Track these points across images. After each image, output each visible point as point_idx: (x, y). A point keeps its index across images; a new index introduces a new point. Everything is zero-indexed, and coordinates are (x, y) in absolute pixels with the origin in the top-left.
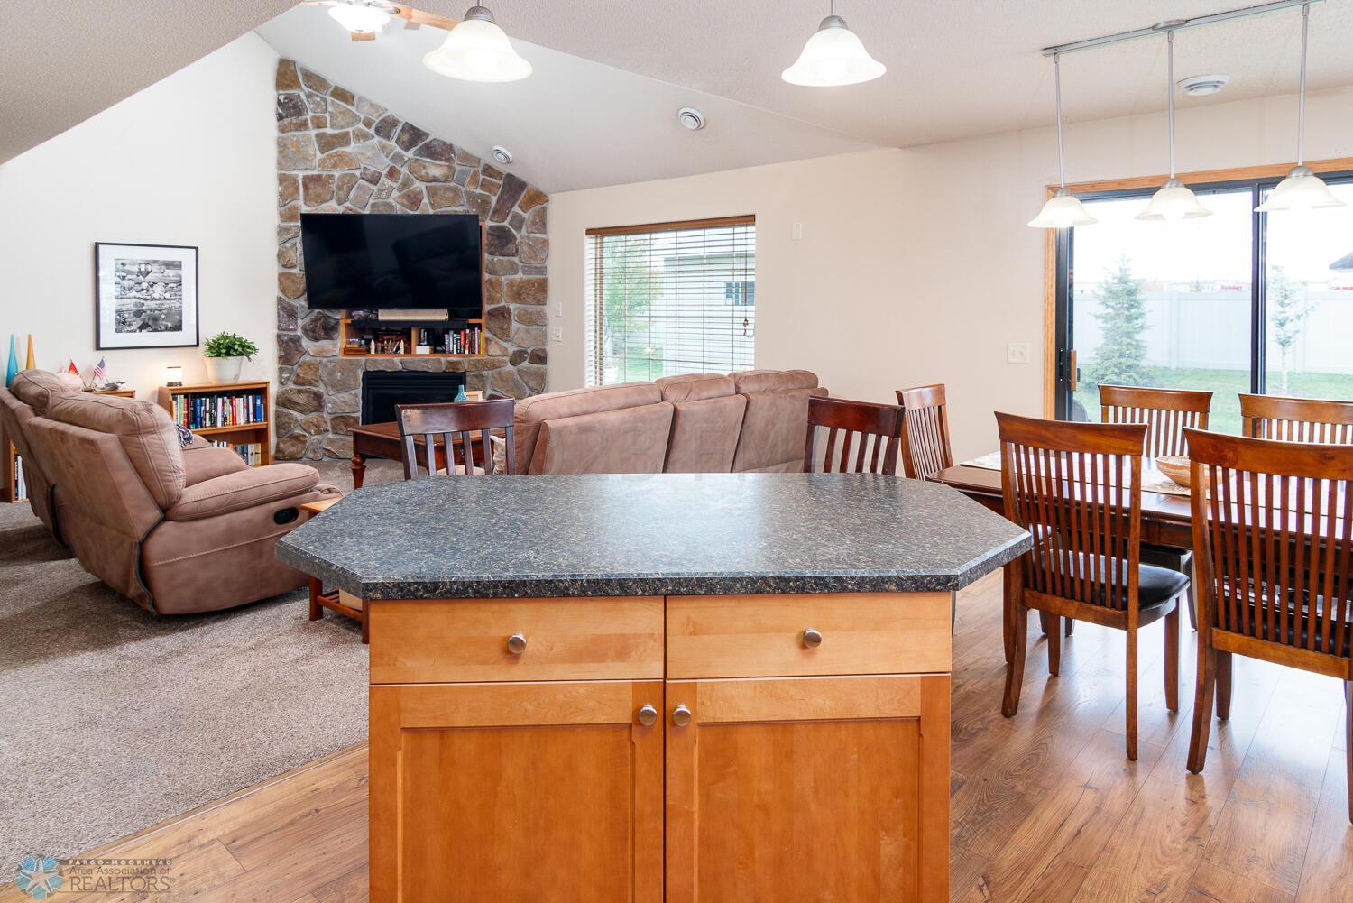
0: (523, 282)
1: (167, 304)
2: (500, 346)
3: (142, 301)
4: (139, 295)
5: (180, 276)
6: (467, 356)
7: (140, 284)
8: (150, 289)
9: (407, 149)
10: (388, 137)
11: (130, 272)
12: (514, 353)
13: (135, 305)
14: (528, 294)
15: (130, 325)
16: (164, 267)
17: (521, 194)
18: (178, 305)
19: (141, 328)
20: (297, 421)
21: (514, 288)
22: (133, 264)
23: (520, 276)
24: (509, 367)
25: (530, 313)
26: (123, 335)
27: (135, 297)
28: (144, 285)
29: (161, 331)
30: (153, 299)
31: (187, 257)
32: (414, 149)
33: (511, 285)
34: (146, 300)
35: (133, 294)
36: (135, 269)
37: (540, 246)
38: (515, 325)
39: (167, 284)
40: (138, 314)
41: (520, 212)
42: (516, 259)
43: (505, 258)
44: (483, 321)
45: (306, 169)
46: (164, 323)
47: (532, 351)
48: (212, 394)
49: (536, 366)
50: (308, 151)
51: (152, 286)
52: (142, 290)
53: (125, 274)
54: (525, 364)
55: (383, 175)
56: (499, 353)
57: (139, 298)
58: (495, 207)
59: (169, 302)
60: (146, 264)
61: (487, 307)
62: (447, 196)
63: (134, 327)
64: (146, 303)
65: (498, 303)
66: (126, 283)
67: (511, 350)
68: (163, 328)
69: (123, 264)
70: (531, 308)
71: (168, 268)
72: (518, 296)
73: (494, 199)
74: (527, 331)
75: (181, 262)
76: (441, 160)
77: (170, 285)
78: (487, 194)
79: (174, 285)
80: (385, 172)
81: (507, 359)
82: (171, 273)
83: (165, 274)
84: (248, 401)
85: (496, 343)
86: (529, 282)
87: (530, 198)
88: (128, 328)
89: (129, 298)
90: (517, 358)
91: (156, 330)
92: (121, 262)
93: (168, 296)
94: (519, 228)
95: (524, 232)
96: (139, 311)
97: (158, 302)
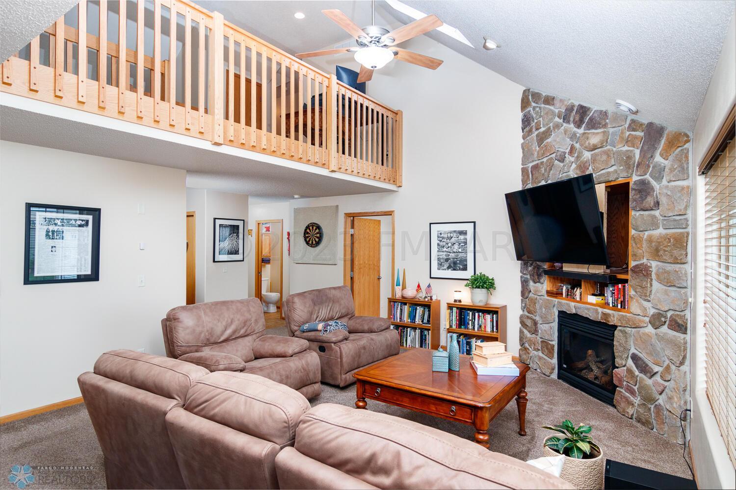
0: (661, 237)
1: (460, 255)
2: (641, 306)
3: (449, 253)
4: (447, 250)
5: (466, 239)
6: (619, 311)
7: (447, 244)
8: (452, 247)
9: (579, 127)
10: (568, 122)
11: (443, 238)
12: (653, 315)
13: (446, 255)
14: (665, 251)
15: (443, 266)
16: (458, 234)
17: (660, 141)
18: (465, 255)
19: (448, 268)
20: (526, 337)
21: (653, 244)
22: (445, 233)
23: (660, 231)
24: (650, 329)
25: (668, 273)
26: (441, 271)
27: (446, 251)
28: (450, 245)
29: (457, 270)
30: (454, 252)
31: (469, 228)
32: (584, 125)
33: (650, 240)
34: (450, 253)
35: (445, 249)
36: (446, 236)
37: (679, 195)
38: (656, 285)
39: (460, 244)
40: (447, 260)
41: (662, 160)
42: (657, 213)
43: (647, 213)
44: (628, 277)
45: (533, 161)
46: (459, 265)
47: (671, 317)
48: (475, 310)
49: (675, 333)
50: (532, 148)
51: (453, 245)
52: (448, 247)
53: (441, 239)
54: (665, 329)
55: (567, 153)
56: (639, 312)
57: (447, 252)
58: (638, 162)
59: (460, 254)
60: (450, 233)
61: (632, 264)
62: (602, 160)
63: (445, 267)
64: (450, 254)
65: (640, 260)
66: (441, 244)
67: (652, 311)
68: (458, 269)
69: (441, 234)
70: (670, 267)
71: (461, 235)
72: (656, 253)
73: (637, 152)
74: (666, 293)
75: (466, 231)
76: (600, 128)
77: (461, 244)
78: (631, 149)
79: (463, 244)
80: (567, 151)
81: (647, 319)
82: (462, 237)
83: (459, 238)
84: (493, 318)
85: (637, 301)
86: (667, 238)
87: (669, 142)
88: (443, 268)
89: (443, 252)
90: (657, 321)
91: (455, 270)
92: (440, 232)
93: (460, 250)
94: (659, 178)
95: (664, 182)
96: (447, 259)
97: (456, 254)
